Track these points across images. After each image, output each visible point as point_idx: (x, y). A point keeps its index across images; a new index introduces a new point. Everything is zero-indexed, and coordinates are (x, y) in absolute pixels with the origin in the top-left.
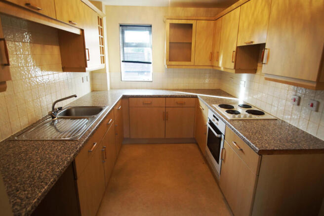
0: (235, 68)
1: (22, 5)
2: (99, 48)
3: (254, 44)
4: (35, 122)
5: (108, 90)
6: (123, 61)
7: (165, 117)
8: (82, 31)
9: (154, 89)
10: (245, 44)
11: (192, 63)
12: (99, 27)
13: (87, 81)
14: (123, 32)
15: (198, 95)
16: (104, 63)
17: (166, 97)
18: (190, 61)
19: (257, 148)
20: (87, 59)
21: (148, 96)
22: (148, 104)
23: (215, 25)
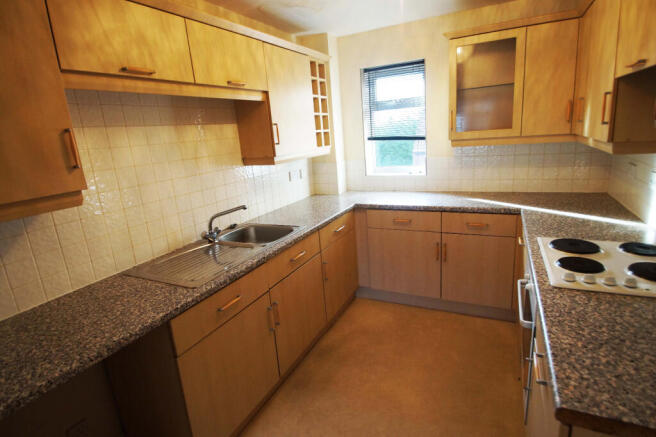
0: (611, 138)
1: (115, 71)
2: (313, 119)
3: (649, 65)
4: (181, 246)
5: (340, 192)
6: (369, 139)
7: (441, 253)
8: (266, 93)
9: (427, 192)
10: (630, 71)
11: (515, 131)
12: (314, 81)
13: (301, 177)
14: (371, 84)
15: (523, 207)
16: (327, 144)
17: (442, 210)
18: (510, 127)
19: (557, 399)
20: (276, 141)
21: (402, 207)
22: (402, 223)
23: (580, 28)
